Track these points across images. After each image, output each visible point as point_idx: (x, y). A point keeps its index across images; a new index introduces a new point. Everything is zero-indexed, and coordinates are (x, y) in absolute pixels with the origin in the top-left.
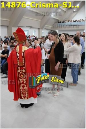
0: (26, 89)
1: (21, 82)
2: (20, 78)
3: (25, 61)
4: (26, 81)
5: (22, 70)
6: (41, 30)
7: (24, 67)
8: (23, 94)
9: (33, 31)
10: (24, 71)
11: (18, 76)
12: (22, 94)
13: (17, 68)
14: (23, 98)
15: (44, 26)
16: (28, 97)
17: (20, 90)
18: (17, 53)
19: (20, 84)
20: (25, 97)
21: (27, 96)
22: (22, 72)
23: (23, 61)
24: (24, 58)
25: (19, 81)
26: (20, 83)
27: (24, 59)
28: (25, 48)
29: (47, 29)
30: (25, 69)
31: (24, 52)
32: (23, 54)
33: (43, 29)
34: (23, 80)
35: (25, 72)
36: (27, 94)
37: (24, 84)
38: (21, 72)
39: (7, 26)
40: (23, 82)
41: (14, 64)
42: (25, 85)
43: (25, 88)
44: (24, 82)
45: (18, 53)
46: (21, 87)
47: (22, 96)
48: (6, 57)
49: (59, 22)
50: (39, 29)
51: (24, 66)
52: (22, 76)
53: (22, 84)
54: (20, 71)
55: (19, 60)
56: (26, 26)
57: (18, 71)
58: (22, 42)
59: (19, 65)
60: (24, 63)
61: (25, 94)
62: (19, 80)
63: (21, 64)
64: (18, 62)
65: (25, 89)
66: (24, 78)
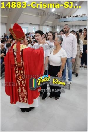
0: (25, 92)
1: (20, 84)
2: (18, 80)
3: (23, 61)
4: (24, 83)
5: (20, 71)
6: (41, 26)
7: (22, 68)
8: (22, 97)
9: (33, 28)
10: (22, 72)
11: (16, 78)
12: (20, 97)
13: (15, 68)
14: (21, 101)
15: (45, 22)
16: (27, 101)
17: (19, 92)
18: (14, 51)
19: (18, 87)
20: (23, 101)
21: (26, 99)
22: (21, 73)
23: (22, 61)
24: (22, 57)
25: (17, 83)
26: (18, 85)
27: (22, 59)
28: (23, 47)
29: (48, 25)
30: (23, 69)
31: (22, 51)
32: (21, 53)
33: (43, 25)
34: (21, 82)
35: (24, 73)
36: (26, 98)
37: (22, 86)
38: (19, 73)
39: (6, 24)
40: (21, 84)
41: (11, 65)
42: (24, 88)
43: (24, 90)
44: (23, 84)
45: (16, 52)
46: (19, 90)
47: (21, 99)
48: (3, 57)
49: (60, 18)
50: (39, 25)
51: (22, 66)
52: (20, 77)
53: (20, 86)
54: (17, 72)
55: (16, 60)
56: (26, 23)
57: (16, 72)
58: (20, 40)
59: (16, 65)
60: (22, 63)
61: (24, 97)
62: (17, 81)
63: (19, 65)
64: (16, 63)
65: (23, 92)
66: (23, 80)
